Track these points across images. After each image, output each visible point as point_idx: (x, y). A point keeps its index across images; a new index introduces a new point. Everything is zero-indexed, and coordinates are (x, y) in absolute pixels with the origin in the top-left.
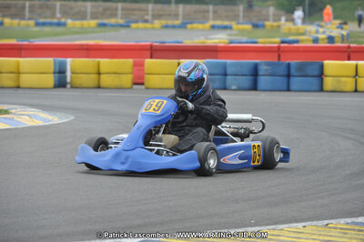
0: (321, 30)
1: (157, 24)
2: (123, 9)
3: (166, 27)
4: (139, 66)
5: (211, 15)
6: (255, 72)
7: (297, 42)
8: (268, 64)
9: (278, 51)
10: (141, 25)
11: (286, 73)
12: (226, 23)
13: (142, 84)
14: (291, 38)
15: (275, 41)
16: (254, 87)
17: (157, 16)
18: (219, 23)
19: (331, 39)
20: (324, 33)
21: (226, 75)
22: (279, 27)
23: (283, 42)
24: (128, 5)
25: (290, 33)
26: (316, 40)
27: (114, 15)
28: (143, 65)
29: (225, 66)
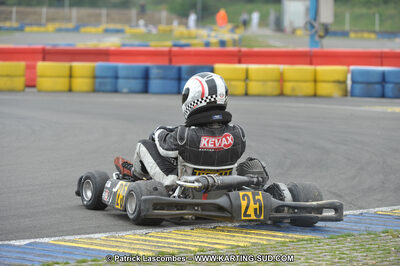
0: (213, 34)
1: (51, 27)
2: (17, 13)
3: (59, 30)
4: (31, 68)
5: (104, 18)
6: (146, 75)
7: (188, 45)
8: (159, 68)
9: (170, 55)
10: (35, 29)
11: (176, 76)
12: (119, 26)
13: (34, 86)
14: (183, 42)
15: (166, 45)
16: (145, 90)
17: (51, 20)
18: (111, 26)
19: (223, 43)
20: (215, 37)
21: (116, 77)
22: (171, 31)
23: (175, 46)
24: (22, 9)
25: (182, 37)
26: (207, 44)
27: (8, 18)
28: (34, 68)
29: (116, 70)
